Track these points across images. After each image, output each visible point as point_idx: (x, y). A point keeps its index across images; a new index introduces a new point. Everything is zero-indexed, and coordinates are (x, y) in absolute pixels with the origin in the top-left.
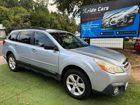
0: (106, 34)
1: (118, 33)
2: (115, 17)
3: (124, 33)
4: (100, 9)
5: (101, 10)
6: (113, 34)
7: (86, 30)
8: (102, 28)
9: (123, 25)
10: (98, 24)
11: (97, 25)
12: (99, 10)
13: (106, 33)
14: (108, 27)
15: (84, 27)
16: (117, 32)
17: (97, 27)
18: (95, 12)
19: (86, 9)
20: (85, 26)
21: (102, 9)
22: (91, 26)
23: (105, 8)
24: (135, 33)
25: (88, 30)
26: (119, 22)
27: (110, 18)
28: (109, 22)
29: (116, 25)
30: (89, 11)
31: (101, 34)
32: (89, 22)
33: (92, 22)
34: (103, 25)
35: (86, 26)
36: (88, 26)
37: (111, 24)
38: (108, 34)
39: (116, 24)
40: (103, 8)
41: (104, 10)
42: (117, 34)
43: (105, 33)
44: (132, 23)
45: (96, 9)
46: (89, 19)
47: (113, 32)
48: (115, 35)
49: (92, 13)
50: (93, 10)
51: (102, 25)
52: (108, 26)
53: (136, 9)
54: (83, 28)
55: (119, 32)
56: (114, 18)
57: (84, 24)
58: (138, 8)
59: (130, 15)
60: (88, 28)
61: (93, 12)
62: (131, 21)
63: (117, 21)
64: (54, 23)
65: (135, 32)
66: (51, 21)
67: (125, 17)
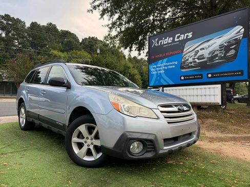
0: (189, 79)
1: (210, 76)
2: (203, 49)
3: (221, 74)
4: (178, 37)
5: (180, 39)
6: (202, 78)
7: (157, 74)
8: (182, 68)
9: (217, 61)
10: (176, 63)
11: (174, 65)
12: (176, 40)
13: (189, 76)
14: (192, 67)
15: (154, 68)
16: (208, 74)
17: (174, 66)
18: (170, 43)
19: (156, 40)
20: (155, 66)
21: (182, 37)
22: (165, 66)
23: (186, 35)
24: (242, 74)
25: (160, 73)
26: (210, 56)
27: (196, 50)
28: (193, 57)
29: (206, 62)
30: (161, 42)
31: (181, 80)
32: (161, 60)
33: (167, 59)
34: (184, 62)
35: (157, 67)
36: (160, 67)
37: (198, 61)
38: (193, 79)
39: (205, 59)
40: (183, 35)
41: (185, 38)
42: (208, 77)
43: (187, 77)
44: (235, 56)
45: (172, 38)
46: (161, 55)
47: (201, 75)
48: (205, 80)
49: (166, 44)
50: (167, 40)
51: (181, 64)
52: (193, 64)
53: (239, 32)
54: (152, 70)
55: (212, 74)
56: (201, 49)
57: (153, 64)
58: (243, 30)
59: (229, 42)
60: (160, 70)
61: (168, 43)
62: (232, 52)
63: (207, 56)
64: (130, 74)
65: (242, 71)
66: (124, 70)
67: (221, 46)
